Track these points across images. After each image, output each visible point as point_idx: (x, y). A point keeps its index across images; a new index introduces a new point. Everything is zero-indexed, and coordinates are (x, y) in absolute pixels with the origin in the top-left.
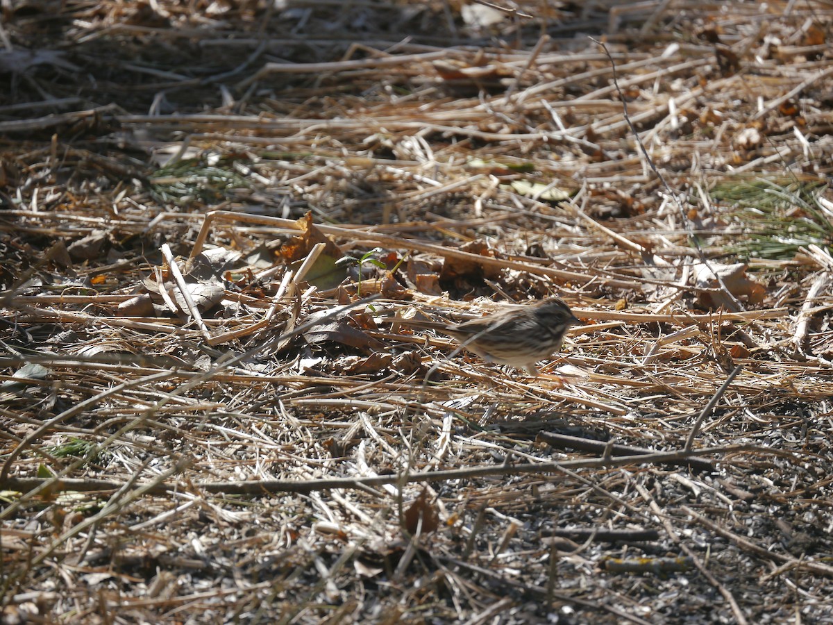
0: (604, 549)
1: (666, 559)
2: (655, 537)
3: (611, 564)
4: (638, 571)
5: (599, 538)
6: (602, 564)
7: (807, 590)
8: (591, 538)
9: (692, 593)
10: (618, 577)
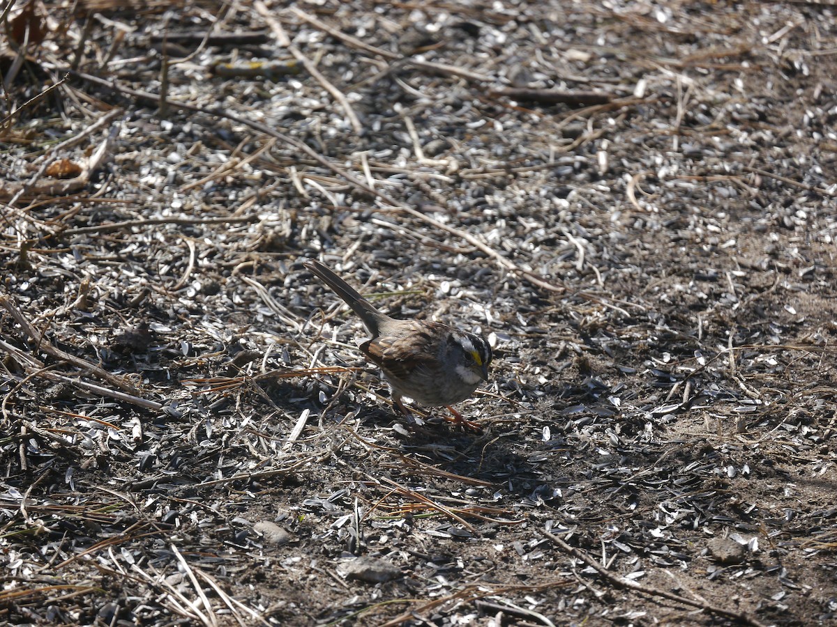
0: (214, 54)
1: (277, 63)
2: (264, 40)
3: (222, 69)
4: (250, 75)
5: (212, 42)
6: (212, 69)
7: (417, 89)
8: (203, 43)
9: (305, 96)
10: (229, 82)
